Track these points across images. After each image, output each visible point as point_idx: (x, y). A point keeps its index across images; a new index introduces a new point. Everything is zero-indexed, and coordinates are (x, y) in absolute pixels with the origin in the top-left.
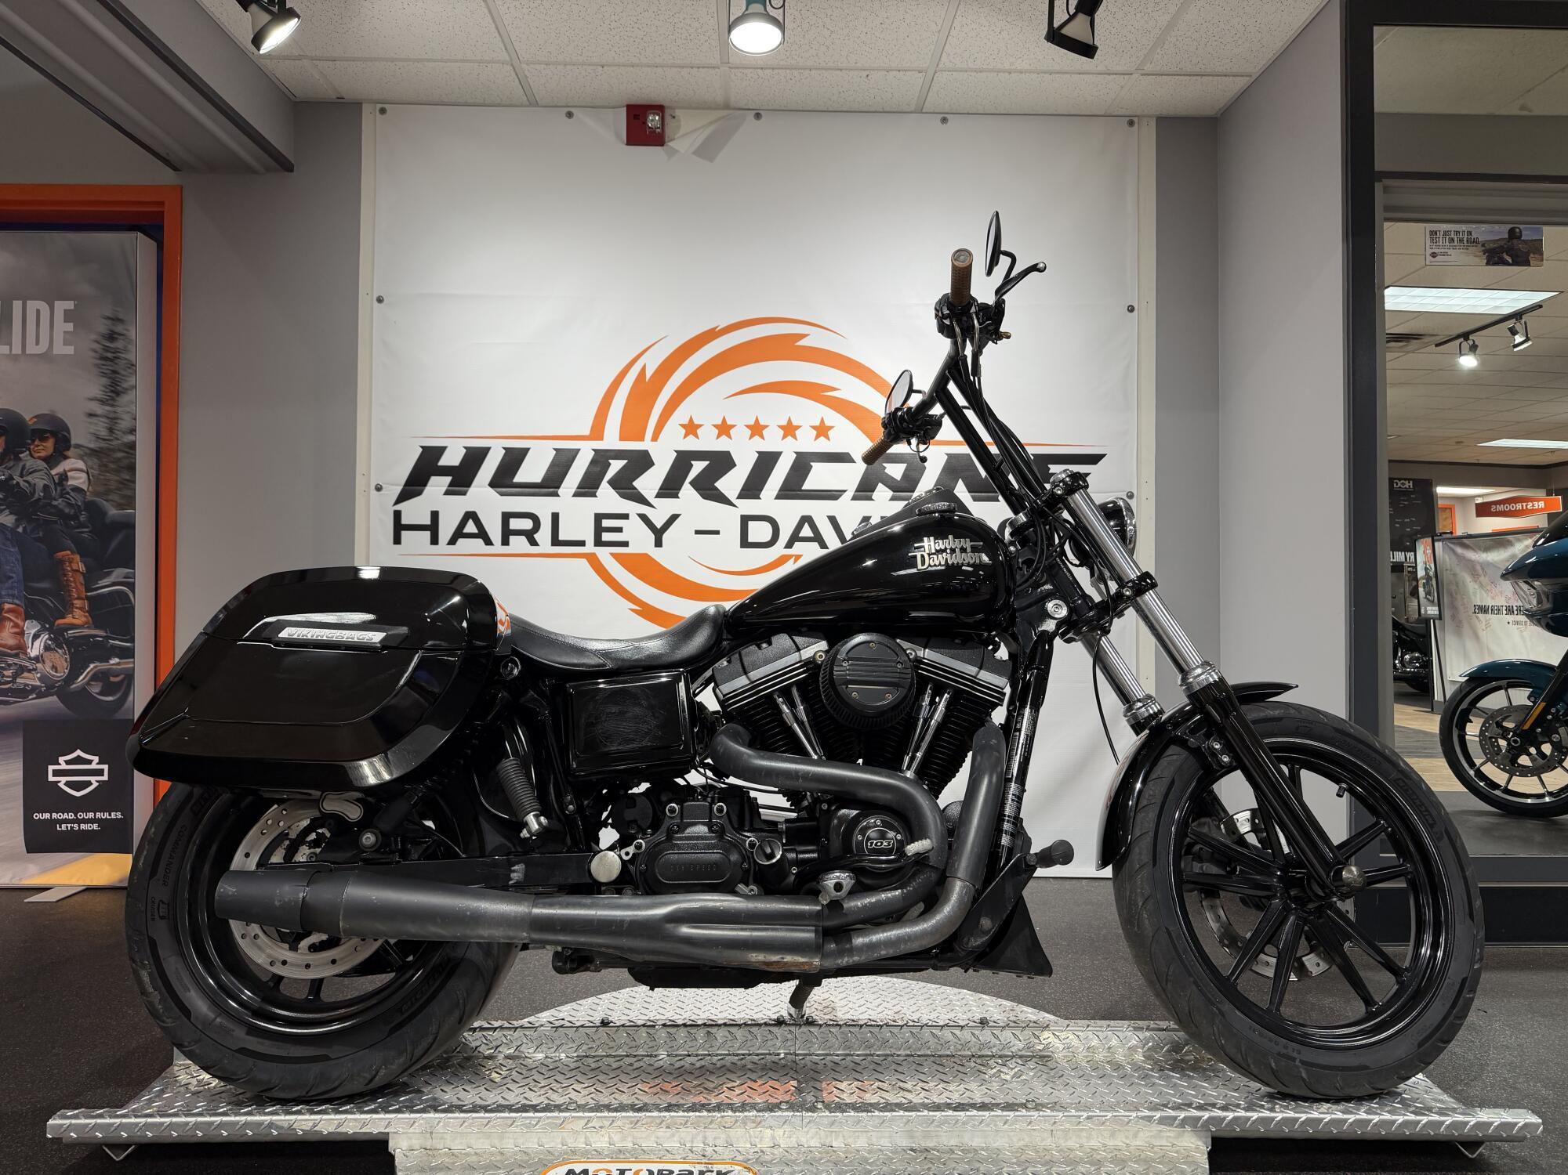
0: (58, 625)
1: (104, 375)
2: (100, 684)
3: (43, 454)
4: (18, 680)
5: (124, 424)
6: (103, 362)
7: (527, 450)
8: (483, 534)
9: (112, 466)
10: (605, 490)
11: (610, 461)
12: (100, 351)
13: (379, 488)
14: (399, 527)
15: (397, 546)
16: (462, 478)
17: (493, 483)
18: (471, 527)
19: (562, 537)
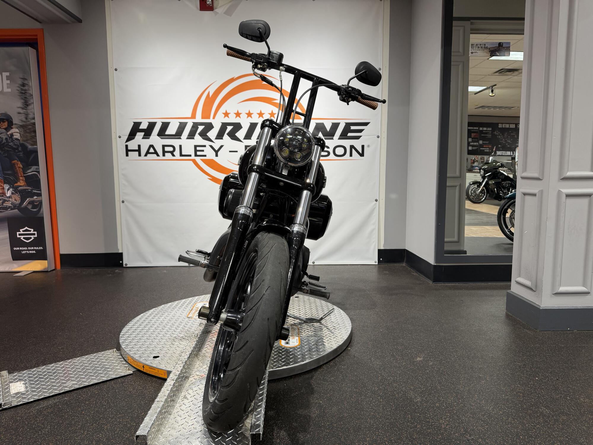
0: (16, 185)
1: (22, 99)
2: (31, 205)
3: (4, 127)
4: (4, 204)
5: (31, 116)
6: (21, 94)
7: (169, 123)
8: (156, 153)
9: (28, 131)
10: (197, 136)
11: (199, 126)
12: (20, 90)
13: (120, 137)
14: (127, 151)
15: (127, 157)
16: (148, 133)
17: (159, 135)
18: (152, 150)
19: (183, 153)
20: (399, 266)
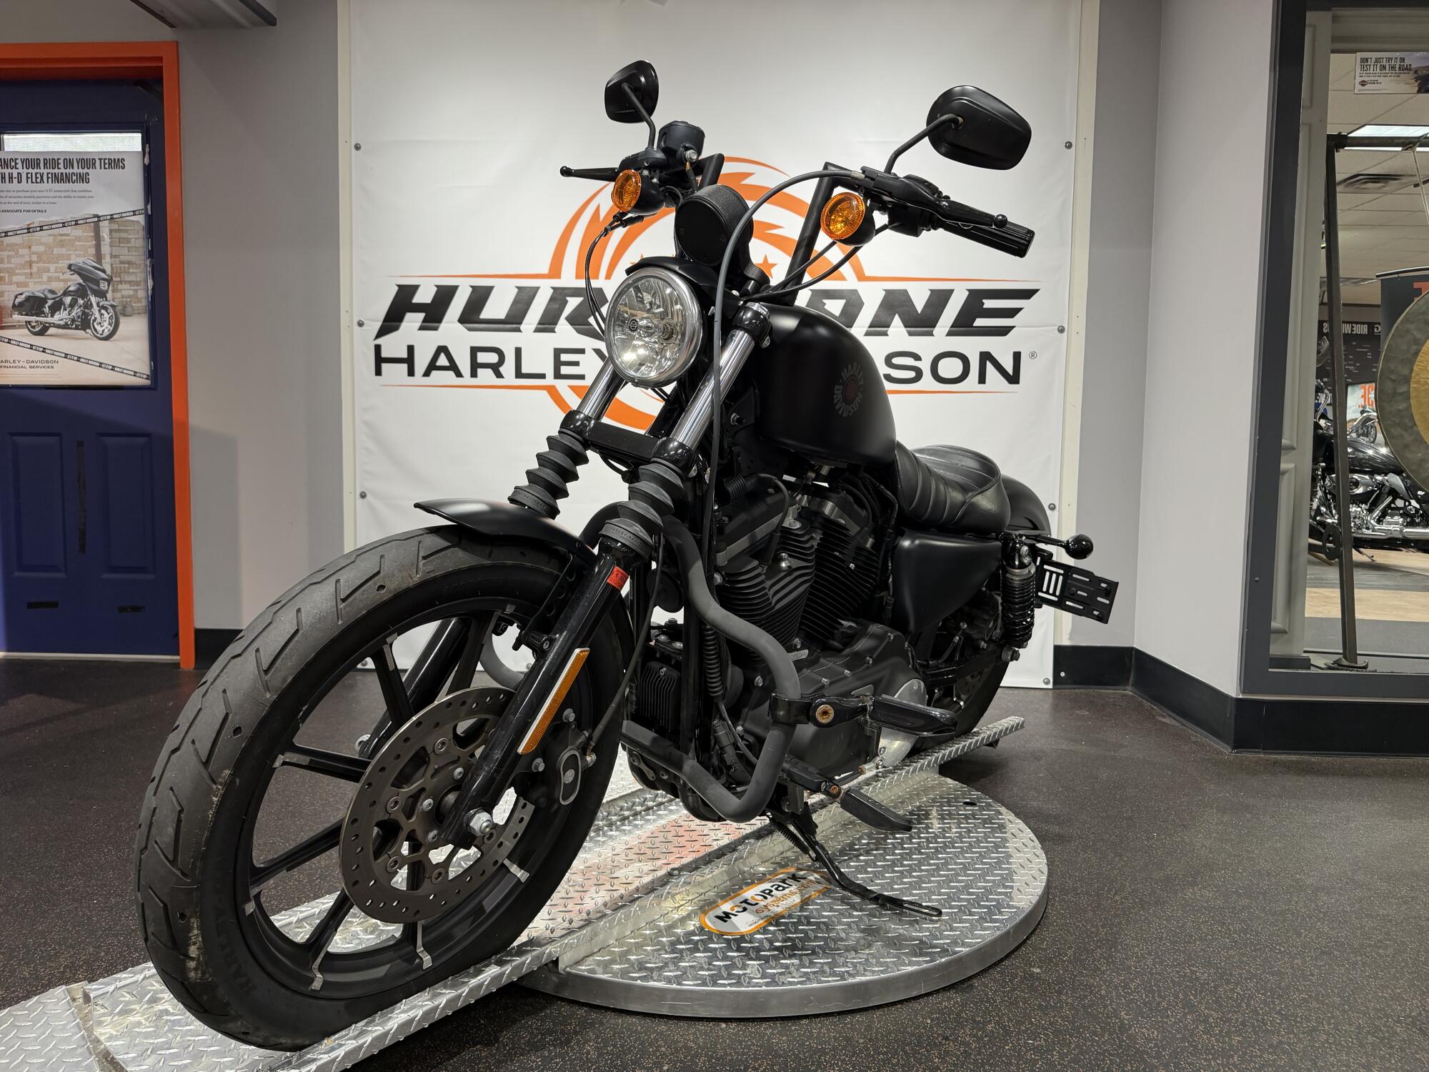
7: (492, 287)
8: (453, 367)
10: (563, 326)
11: (568, 298)
13: (361, 324)
14: (380, 360)
15: (378, 377)
16: (434, 314)
17: (462, 320)
18: (443, 361)
19: (524, 370)
20: (1115, 693)
